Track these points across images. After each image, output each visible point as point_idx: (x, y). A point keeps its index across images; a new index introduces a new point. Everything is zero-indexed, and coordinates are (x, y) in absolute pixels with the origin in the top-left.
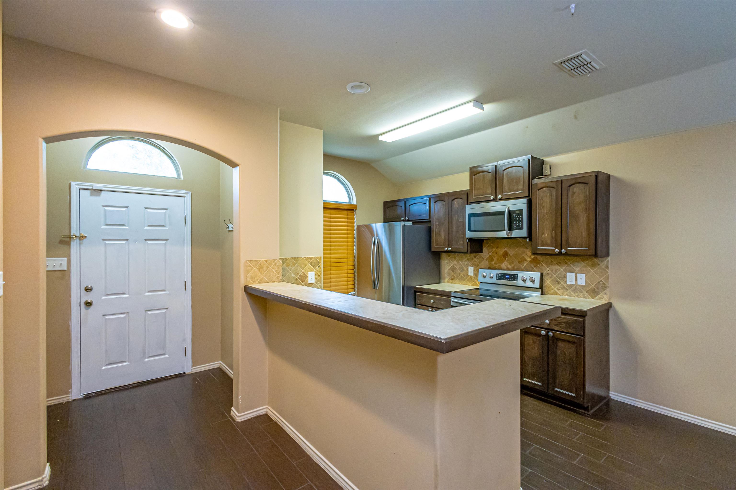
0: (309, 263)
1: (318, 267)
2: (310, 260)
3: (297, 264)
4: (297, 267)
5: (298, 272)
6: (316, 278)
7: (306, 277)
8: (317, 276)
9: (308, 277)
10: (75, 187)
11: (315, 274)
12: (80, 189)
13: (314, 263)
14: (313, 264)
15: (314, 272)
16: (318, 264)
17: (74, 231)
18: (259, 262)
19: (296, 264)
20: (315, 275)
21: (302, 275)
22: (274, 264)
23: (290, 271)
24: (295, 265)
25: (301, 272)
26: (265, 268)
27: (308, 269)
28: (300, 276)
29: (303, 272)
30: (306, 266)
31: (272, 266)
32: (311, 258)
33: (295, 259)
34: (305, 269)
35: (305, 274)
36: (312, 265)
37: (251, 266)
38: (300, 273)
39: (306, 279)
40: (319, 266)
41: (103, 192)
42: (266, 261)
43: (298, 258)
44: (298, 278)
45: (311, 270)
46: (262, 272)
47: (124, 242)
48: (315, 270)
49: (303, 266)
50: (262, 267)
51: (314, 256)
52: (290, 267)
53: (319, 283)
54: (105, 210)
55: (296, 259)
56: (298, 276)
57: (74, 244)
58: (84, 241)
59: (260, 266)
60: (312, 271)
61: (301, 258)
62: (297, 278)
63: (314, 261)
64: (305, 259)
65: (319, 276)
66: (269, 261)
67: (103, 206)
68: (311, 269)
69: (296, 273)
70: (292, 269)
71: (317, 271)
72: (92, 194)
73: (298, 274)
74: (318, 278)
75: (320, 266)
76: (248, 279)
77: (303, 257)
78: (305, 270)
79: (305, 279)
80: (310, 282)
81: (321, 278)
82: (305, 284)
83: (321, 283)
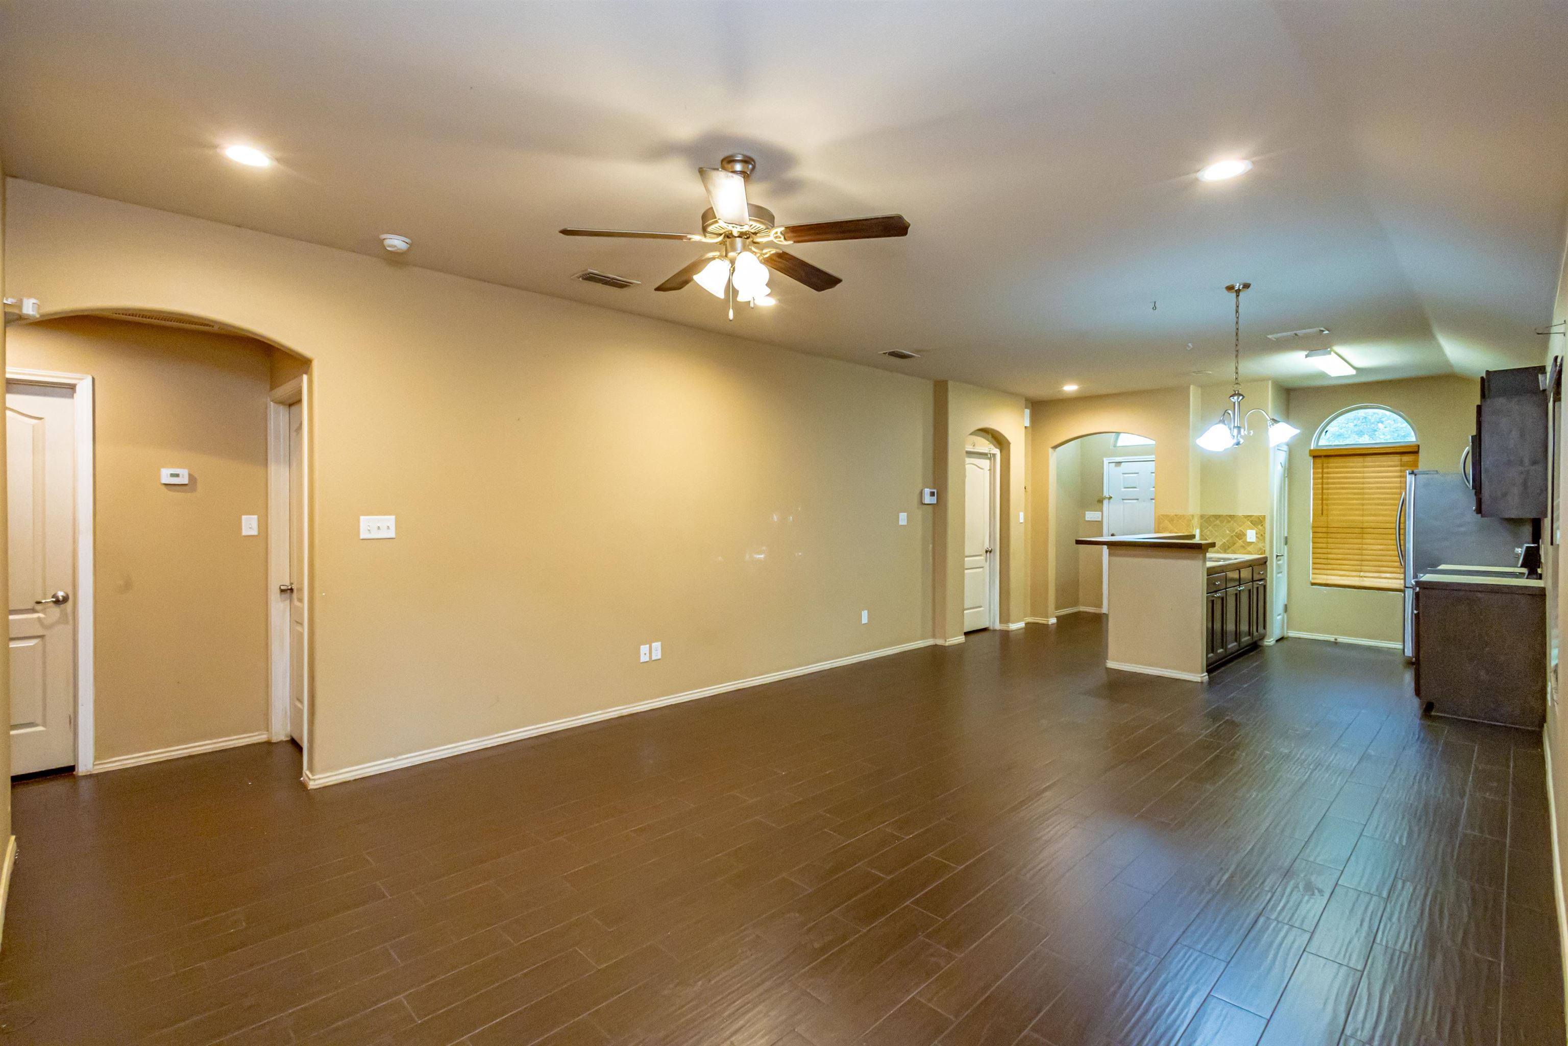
0: (1249, 521)
2: (1248, 518)
3: (1232, 522)
4: (1233, 524)
5: (1237, 529)
6: (1256, 537)
7: (1245, 535)
8: (1259, 536)
9: (1246, 535)
10: (1106, 460)
12: (1109, 463)
13: (1255, 521)
14: (1253, 522)
15: (1255, 531)
16: (1261, 523)
17: (1106, 494)
18: (1170, 517)
20: (1256, 534)
21: (1239, 532)
23: (1224, 528)
24: (1230, 522)
26: (1175, 522)
27: (1247, 527)
28: (1236, 533)
29: (1241, 530)
30: (1244, 524)
32: (1251, 516)
33: (1230, 516)
34: (1243, 527)
35: (1243, 532)
36: (1252, 524)
37: (1163, 519)
39: (1244, 537)
40: (1262, 525)
41: (1123, 463)
42: (1176, 516)
43: (1233, 515)
44: (1235, 535)
45: (1251, 529)
46: (1172, 524)
47: (1135, 501)
48: (1256, 529)
49: (1240, 524)
50: (1172, 520)
51: (1255, 514)
52: (1224, 524)
53: (1261, 543)
54: (1124, 476)
55: (1232, 517)
57: (1105, 502)
58: (1111, 500)
60: (1253, 530)
61: (1238, 516)
62: (1232, 534)
63: (1255, 519)
64: (1242, 517)
65: (1262, 535)
66: (1179, 516)
67: (1123, 474)
68: (1250, 527)
69: (1235, 529)
70: (1226, 525)
71: (1259, 530)
72: (1116, 466)
74: (1261, 538)
76: (1161, 529)
77: (1240, 515)
80: (1248, 540)
81: (1265, 537)
82: (1243, 542)
83: (1264, 542)
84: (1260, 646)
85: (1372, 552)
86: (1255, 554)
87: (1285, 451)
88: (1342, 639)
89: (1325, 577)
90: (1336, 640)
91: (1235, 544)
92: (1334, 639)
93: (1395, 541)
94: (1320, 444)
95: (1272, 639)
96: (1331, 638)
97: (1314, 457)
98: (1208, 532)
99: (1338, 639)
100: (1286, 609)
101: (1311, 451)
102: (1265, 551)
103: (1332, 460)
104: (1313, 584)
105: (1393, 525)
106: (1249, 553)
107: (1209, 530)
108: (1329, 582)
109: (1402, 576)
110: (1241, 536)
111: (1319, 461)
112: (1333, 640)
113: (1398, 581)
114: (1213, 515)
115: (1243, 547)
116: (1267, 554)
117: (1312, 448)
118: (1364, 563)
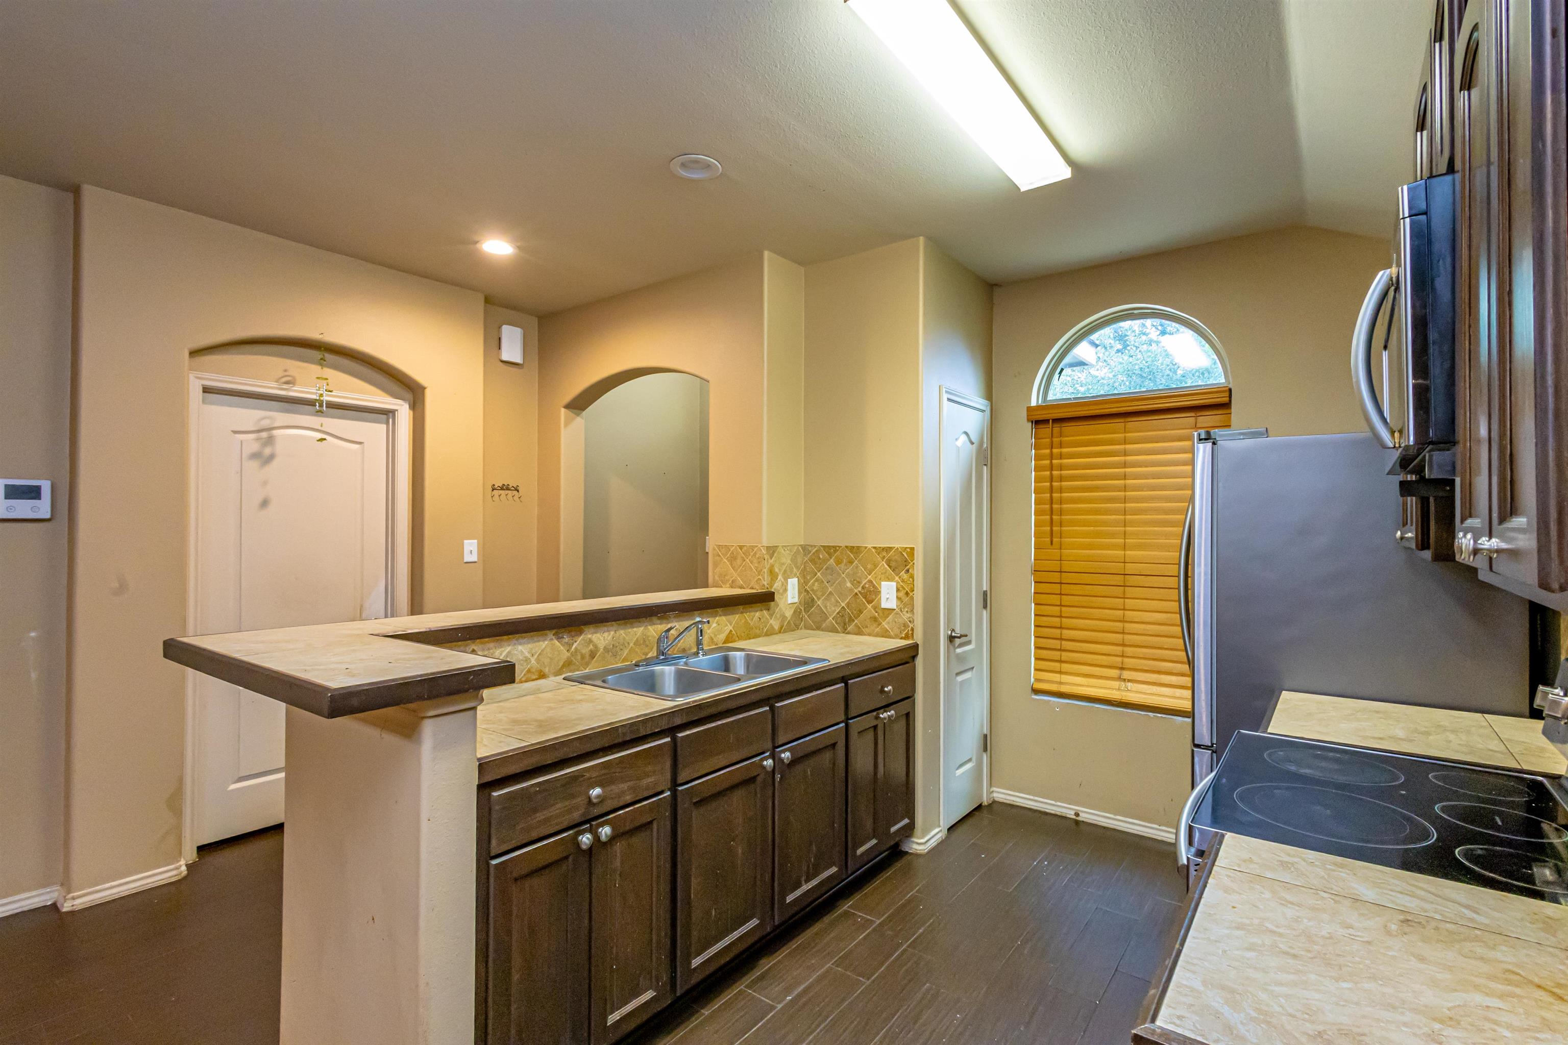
0: (885, 560)
1: (905, 573)
2: (884, 554)
3: (856, 562)
4: (857, 567)
5: (858, 580)
6: (898, 598)
7: (877, 592)
8: (902, 594)
9: (880, 592)
11: (897, 588)
13: (896, 561)
14: (893, 564)
15: (895, 583)
16: (906, 566)
18: (732, 549)
19: (854, 561)
20: (898, 590)
21: (867, 586)
22: (752, 554)
23: (843, 576)
24: (853, 563)
25: (866, 579)
26: (739, 561)
27: (882, 574)
28: (863, 588)
29: (870, 581)
30: (876, 566)
31: (750, 557)
32: (888, 549)
33: (852, 549)
34: (875, 574)
35: (874, 586)
36: (890, 567)
37: (719, 556)
38: (864, 583)
39: (876, 596)
40: (908, 571)
42: (741, 547)
43: (858, 547)
44: (860, 592)
45: (889, 579)
46: (734, 567)
48: (897, 578)
49: (869, 566)
50: (735, 559)
51: (896, 546)
52: (842, 566)
53: (907, 612)
55: (856, 550)
56: (860, 589)
59: (732, 555)
60: (892, 581)
61: (866, 547)
62: (856, 591)
63: (896, 557)
64: (873, 550)
65: (907, 594)
66: (745, 548)
68: (887, 574)
69: (854, 580)
70: (846, 569)
71: (903, 581)
73: (859, 582)
74: (906, 599)
75: (910, 571)
76: (716, 577)
77: (869, 546)
78: (874, 576)
79: (874, 597)
80: (884, 605)
81: (912, 598)
82: (875, 608)
83: (912, 611)
84: (906, 853)
85: (1142, 626)
86: (896, 637)
87: (983, 411)
88: (1089, 815)
89: (1056, 677)
90: (1077, 815)
91: (861, 612)
92: (1073, 813)
93: (1177, 604)
94: (1051, 397)
95: (937, 830)
96: (1067, 810)
97: (1037, 423)
98: (816, 584)
99: (1081, 814)
100: (986, 744)
101: (1029, 409)
102: (912, 630)
103: (1069, 428)
104: (1036, 691)
105: (1173, 570)
106: (885, 634)
107: (817, 580)
108: (1064, 689)
109: (1187, 681)
110: (871, 594)
111: (1046, 430)
112: (1071, 814)
113: (1179, 692)
114: (824, 547)
115: (875, 619)
116: (919, 638)
117: (1033, 403)
118: (1129, 651)
